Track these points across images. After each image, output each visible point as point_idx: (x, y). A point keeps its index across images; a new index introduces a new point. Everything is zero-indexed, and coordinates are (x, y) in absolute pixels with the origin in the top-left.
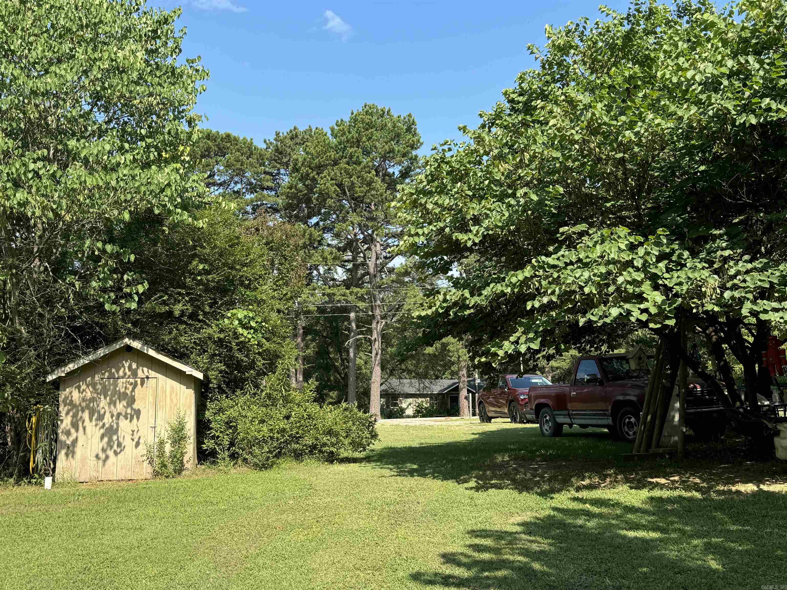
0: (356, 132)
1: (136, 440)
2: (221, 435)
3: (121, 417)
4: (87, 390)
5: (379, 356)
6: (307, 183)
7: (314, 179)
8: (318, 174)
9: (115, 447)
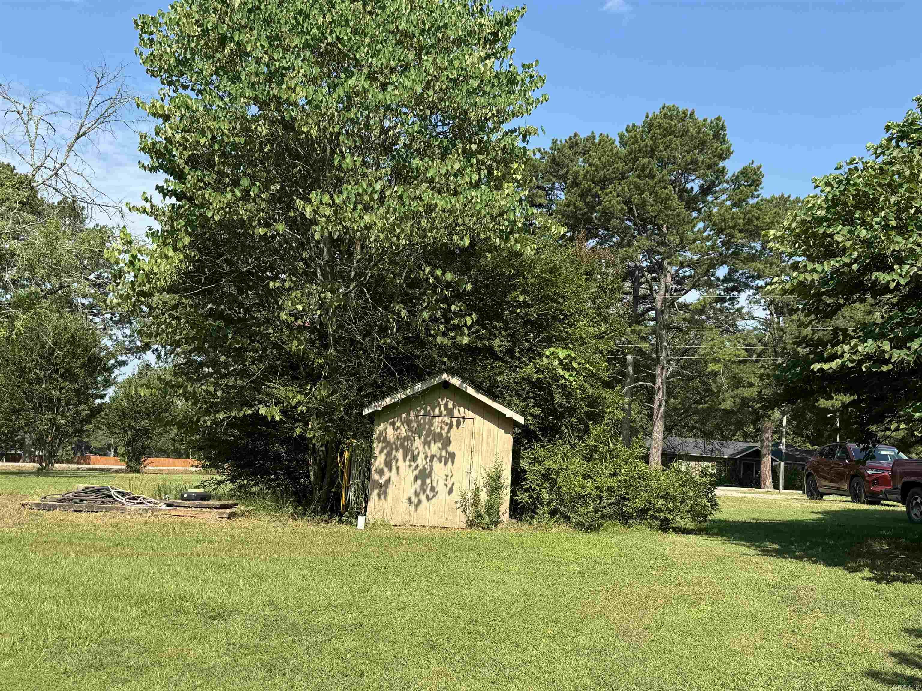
0: (651, 139)
1: (450, 486)
2: (537, 487)
3: (435, 459)
4: (402, 428)
5: (662, 409)
6: (588, 200)
7: (597, 195)
8: (602, 189)
9: (428, 492)
